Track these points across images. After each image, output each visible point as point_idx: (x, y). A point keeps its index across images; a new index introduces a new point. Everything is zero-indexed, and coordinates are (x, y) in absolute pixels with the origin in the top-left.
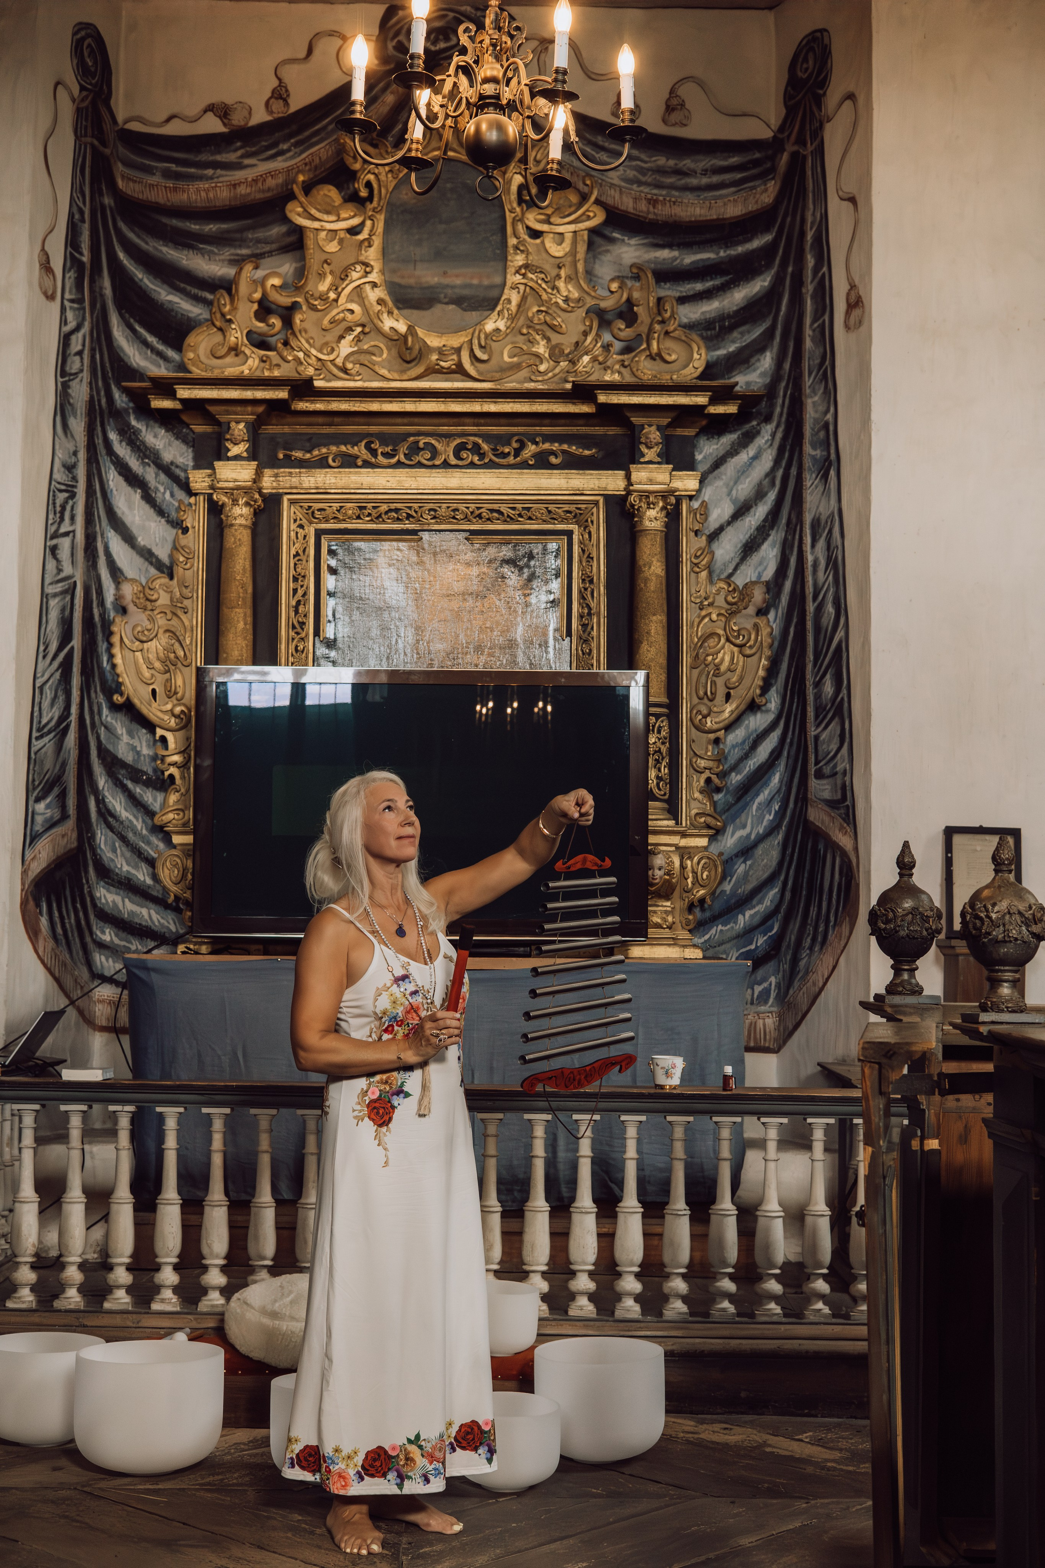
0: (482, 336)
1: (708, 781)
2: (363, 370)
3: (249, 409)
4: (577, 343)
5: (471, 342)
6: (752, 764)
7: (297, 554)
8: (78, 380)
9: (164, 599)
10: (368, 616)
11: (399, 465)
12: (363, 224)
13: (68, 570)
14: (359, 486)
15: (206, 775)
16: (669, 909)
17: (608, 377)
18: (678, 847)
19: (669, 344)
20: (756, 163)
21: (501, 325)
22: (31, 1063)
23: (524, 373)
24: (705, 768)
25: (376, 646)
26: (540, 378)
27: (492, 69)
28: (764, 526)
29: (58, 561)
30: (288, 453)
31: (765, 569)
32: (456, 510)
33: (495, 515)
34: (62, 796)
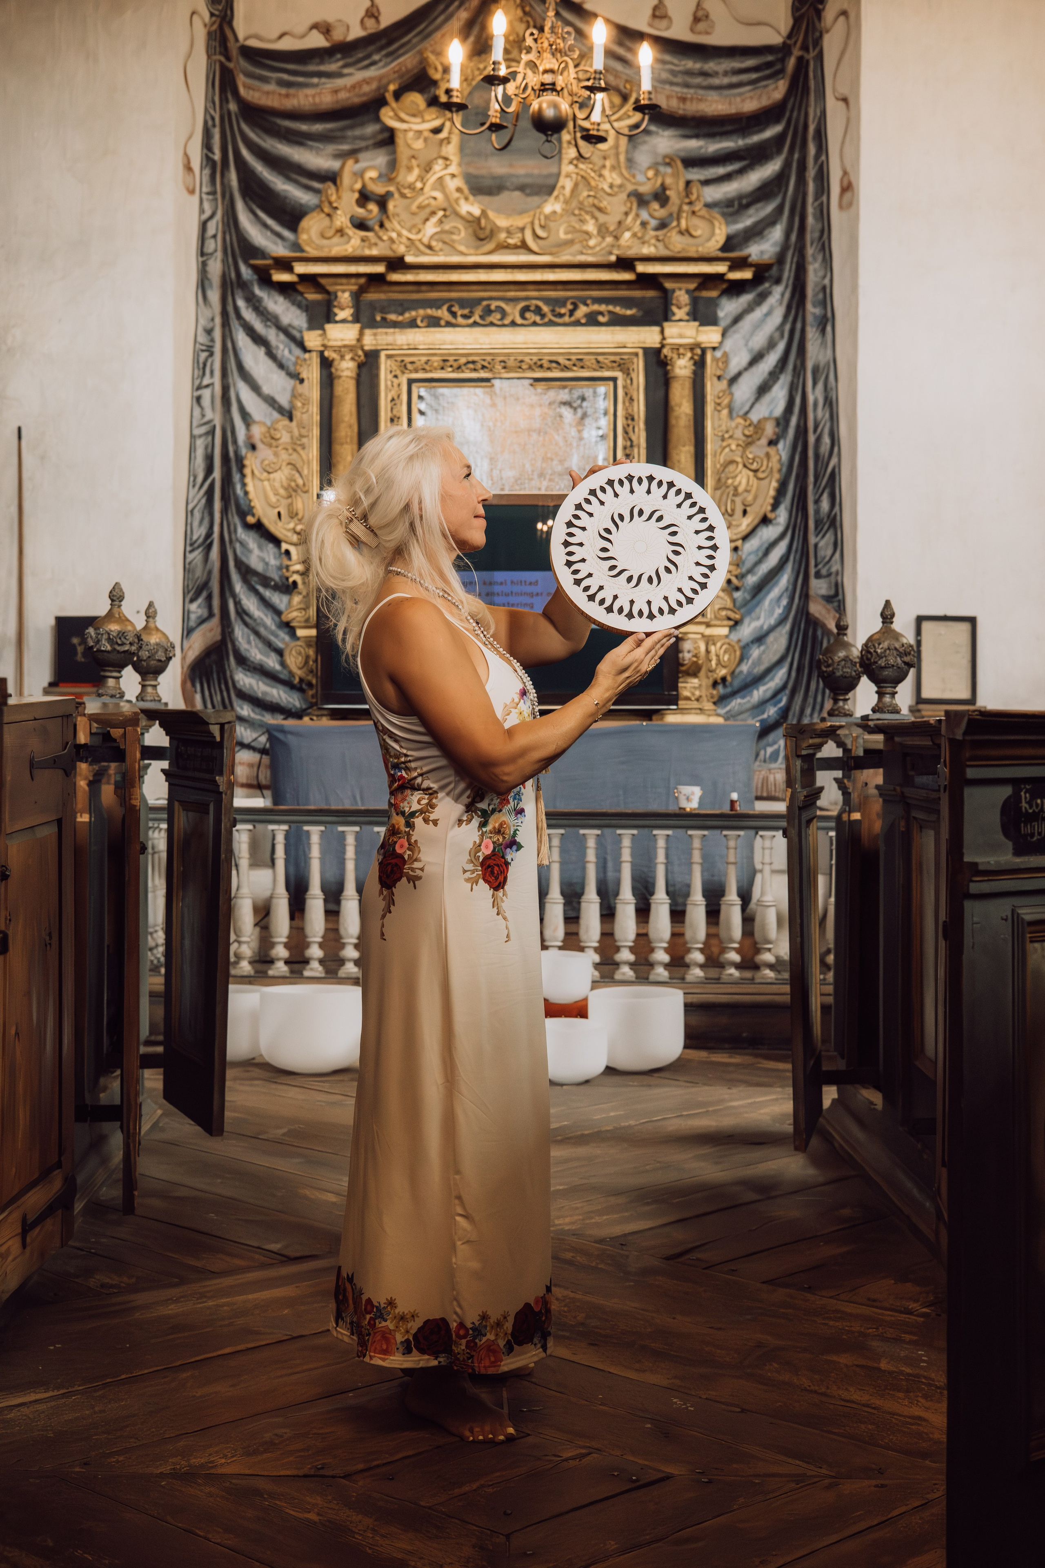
0: (542, 218)
1: (729, 583)
2: (445, 247)
3: (353, 281)
4: (620, 223)
5: (532, 223)
6: (764, 568)
7: (393, 400)
8: (213, 259)
9: (285, 438)
11: (475, 324)
12: (443, 125)
13: (209, 415)
14: (443, 342)
16: (697, 685)
17: (646, 250)
18: (703, 636)
19: (695, 221)
20: (769, 65)
21: (558, 207)
23: (577, 247)
26: (590, 252)
27: (550, 63)
28: (775, 372)
29: (202, 408)
30: (384, 316)
31: (775, 407)
32: (522, 361)
33: (554, 365)
34: (209, 598)
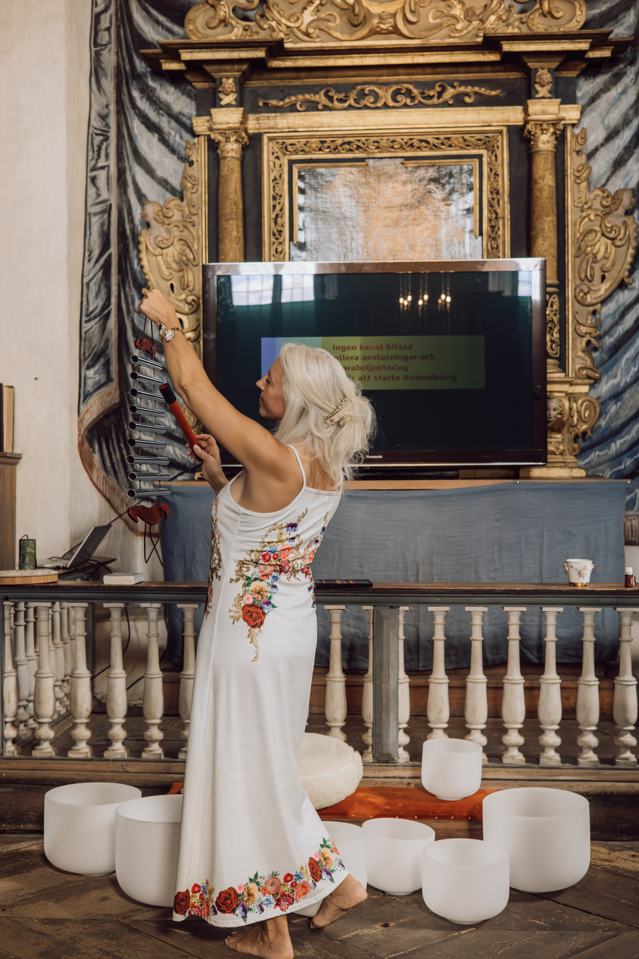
0: (413, 3)
1: (588, 343)
2: (321, 34)
3: (236, 67)
4: (486, 6)
5: (403, 8)
6: (620, 330)
7: (275, 179)
8: (107, 50)
9: (177, 216)
10: (329, 225)
11: (350, 107)
13: (105, 195)
14: (320, 125)
15: (211, 346)
16: (560, 440)
17: (510, 31)
18: (567, 394)
19: (557, 3)
22: (88, 564)
23: (445, 31)
24: (586, 333)
25: (336, 248)
26: (457, 35)
28: (630, 147)
29: (97, 188)
30: (266, 101)
31: (631, 179)
32: (394, 141)
33: (424, 144)
34: (107, 365)
